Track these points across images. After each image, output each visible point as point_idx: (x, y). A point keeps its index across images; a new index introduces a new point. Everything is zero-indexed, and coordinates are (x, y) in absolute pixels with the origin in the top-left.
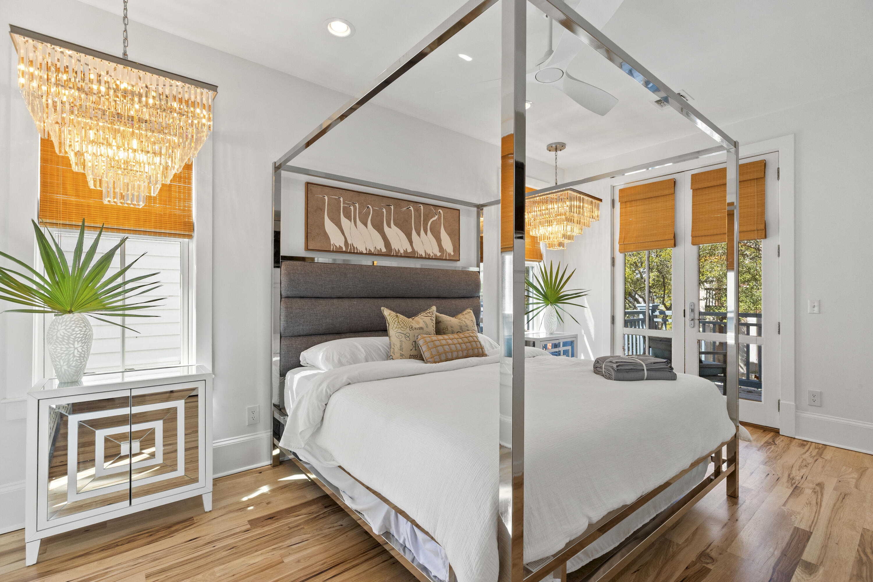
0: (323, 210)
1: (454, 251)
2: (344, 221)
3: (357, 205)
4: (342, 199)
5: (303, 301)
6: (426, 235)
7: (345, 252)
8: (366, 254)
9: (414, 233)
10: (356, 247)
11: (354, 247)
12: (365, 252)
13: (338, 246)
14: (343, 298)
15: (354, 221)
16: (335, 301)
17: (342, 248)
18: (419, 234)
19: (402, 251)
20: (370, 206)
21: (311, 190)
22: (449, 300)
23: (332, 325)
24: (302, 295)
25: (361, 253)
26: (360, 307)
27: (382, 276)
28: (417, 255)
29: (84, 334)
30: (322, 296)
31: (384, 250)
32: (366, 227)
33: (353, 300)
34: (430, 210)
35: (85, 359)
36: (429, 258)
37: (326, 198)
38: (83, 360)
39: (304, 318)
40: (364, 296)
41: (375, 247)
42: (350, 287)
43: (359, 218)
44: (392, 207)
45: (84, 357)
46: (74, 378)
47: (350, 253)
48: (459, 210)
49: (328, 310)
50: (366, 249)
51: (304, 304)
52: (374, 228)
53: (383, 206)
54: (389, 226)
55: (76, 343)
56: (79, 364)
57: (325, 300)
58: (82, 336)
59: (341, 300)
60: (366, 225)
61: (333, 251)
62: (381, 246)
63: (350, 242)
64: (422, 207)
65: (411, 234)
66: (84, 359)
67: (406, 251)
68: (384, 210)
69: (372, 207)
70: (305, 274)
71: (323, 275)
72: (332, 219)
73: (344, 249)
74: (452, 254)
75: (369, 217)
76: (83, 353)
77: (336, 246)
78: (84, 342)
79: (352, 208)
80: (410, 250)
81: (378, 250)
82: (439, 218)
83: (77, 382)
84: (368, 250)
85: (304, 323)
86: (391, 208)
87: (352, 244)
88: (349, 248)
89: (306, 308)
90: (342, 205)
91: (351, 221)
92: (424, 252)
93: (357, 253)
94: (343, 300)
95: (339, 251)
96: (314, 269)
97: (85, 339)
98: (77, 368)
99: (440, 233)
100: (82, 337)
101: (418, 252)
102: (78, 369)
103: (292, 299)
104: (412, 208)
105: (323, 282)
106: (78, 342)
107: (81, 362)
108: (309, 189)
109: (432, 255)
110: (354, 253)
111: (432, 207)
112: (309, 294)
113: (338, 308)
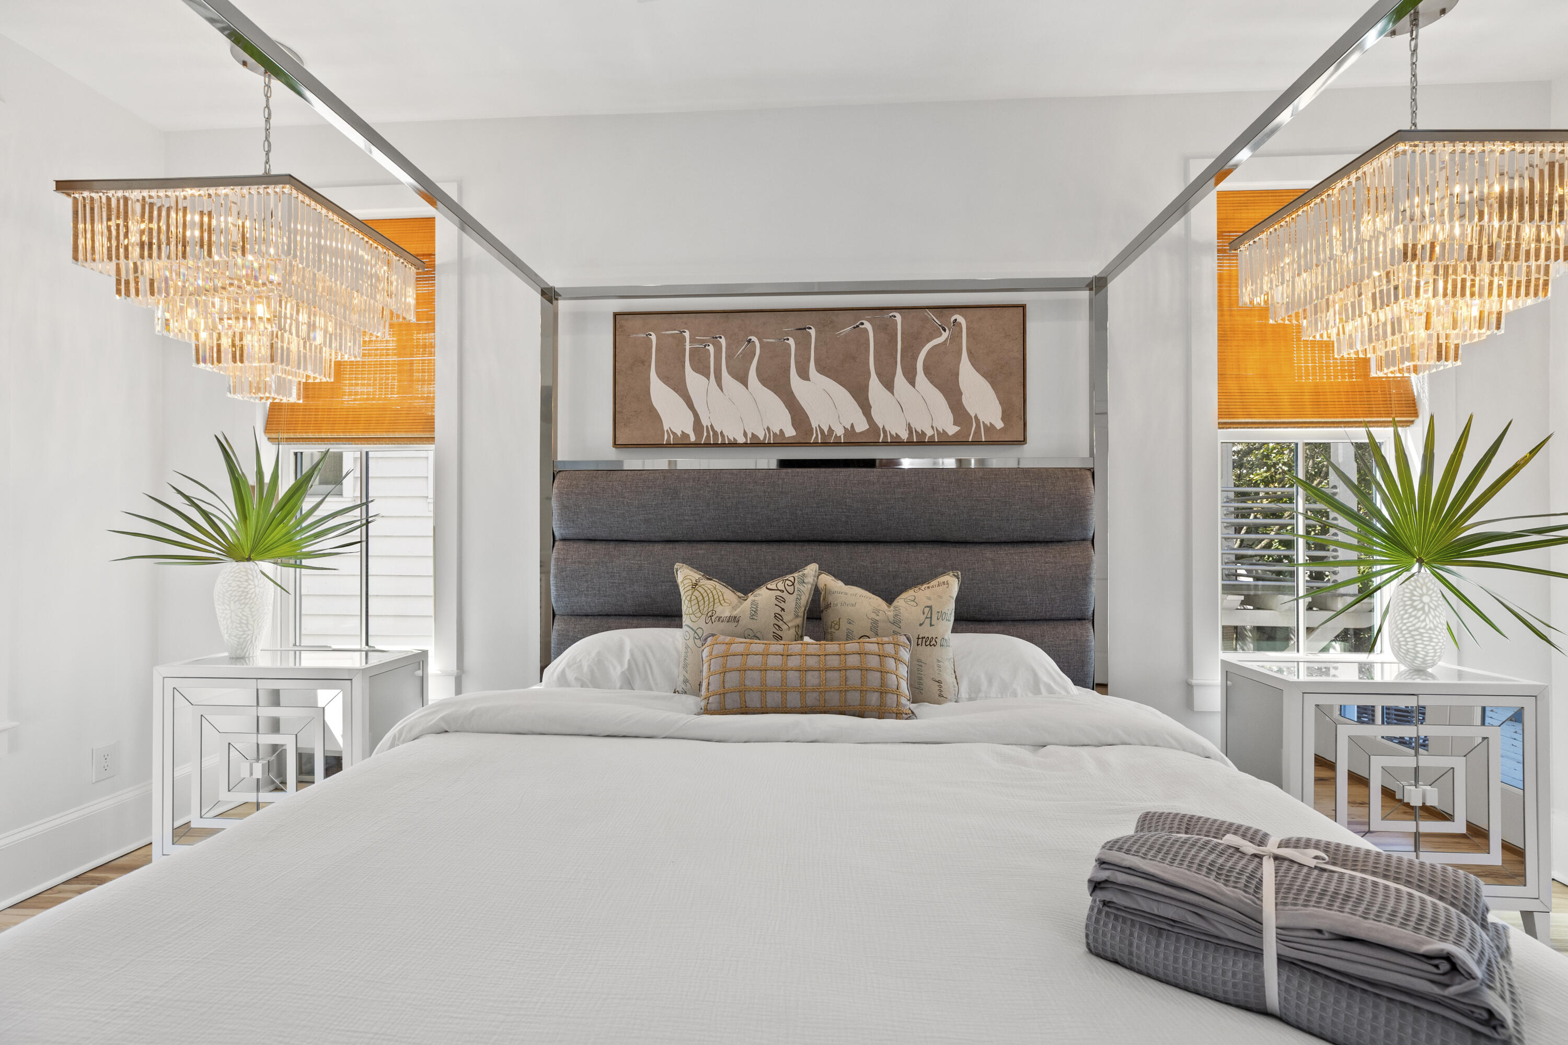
0: (646, 363)
1: (1005, 417)
2: (693, 379)
3: (723, 341)
4: (687, 335)
5: (590, 547)
6: (913, 383)
7: (696, 445)
8: (745, 445)
9: (875, 385)
10: (722, 432)
11: (715, 433)
12: (741, 440)
13: (679, 434)
14: (677, 541)
15: (716, 377)
16: (658, 548)
17: (688, 436)
18: (889, 385)
19: (839, 432)
20: (754, 339)
21: (621, 326)
22: (977, 549)
23: (646, 597)
24: (590, 536)
25: (734, 445)
26: (710, 562)
27: (765, 492)
28: (885, 436)
29: (243, 592)
30: (630, 537)
31: (790, 432)
32: (745, 384)
33: (699, 546)
34: (926, 320)
35: (250, 627)
36: (921, 443)
37: (653, 337)
38: (246, 629)
39: (587, 581)
40: (725, 537)
41: (768, 429)
42: (686, 518)
43: (727, 367)
44: (813, 332)
45: (247, 624)
46: (238, 652)
47: (707, 445)
48: (1023, 307)
49: (637, 566)
50: (745, 434)
51: (590, 554)
52: (764, 385)
53: (787, 334)
54: (804, 375)
55: (232, 603)
56: (241, 633)
57: (638, 545)
58: (240, 593)
59: (671, 546)
60: (744, 381)
61: (668, 445)
62: (784, 424)
63: (705, 422)
64: (899, 318)
65: (867, 386)
66: (247, 627)
67: (850, 431)
68: (791, 342)
69: (759, 340)
70: (590, 494)
71: (626, 494)
72: (666, 379)
73: (693, 439)
74: (999, 425)
75: (751, 363)
76: (245, 618)
77: (674, 434)
78: (243, 603)
79: (711, 348)
80: (862, 426)
81: (775, 434)
82: (955, 338)
83: (243, 658)
84: (749, 436)
85: (588, 591)
86: (810, 335)
87: (712, 426)
88: (705, 434)
89: (593, 560)
90: (688, 346)
91: (708, 377)
92: (905, 426)
93: (723, 445)
94: (677, 545)
95: (682, 444)
96: (611, 484)
97: (245, 599)
98: (240, 638)
99: (957, 375)
100: (240, 596)
101: (887, 429)
102: (242, 640)
103: (571, 543)
104: (867, 325)
105: (627, 508)
106: (235, 602)
107: (244, 631)
108: (618, 326)
109: (929, 433)
110: (716, 445)
111: (930, 314)
112: (603, 534)
113: (660, 562)
